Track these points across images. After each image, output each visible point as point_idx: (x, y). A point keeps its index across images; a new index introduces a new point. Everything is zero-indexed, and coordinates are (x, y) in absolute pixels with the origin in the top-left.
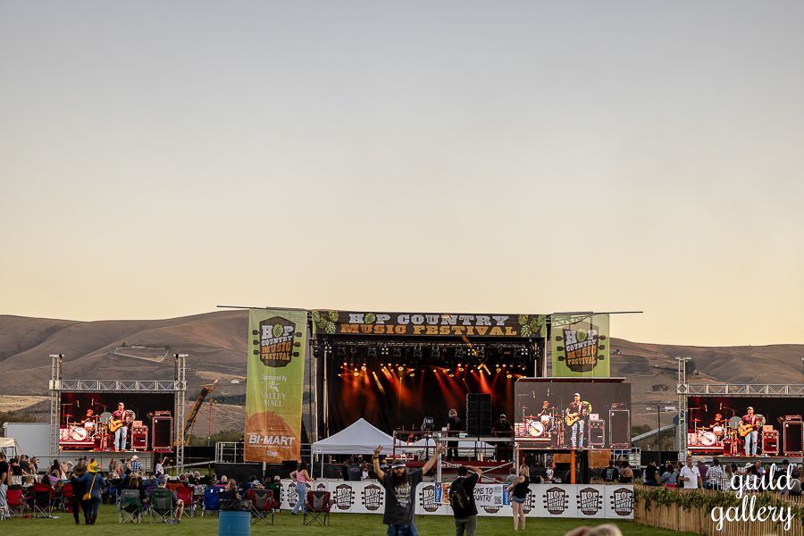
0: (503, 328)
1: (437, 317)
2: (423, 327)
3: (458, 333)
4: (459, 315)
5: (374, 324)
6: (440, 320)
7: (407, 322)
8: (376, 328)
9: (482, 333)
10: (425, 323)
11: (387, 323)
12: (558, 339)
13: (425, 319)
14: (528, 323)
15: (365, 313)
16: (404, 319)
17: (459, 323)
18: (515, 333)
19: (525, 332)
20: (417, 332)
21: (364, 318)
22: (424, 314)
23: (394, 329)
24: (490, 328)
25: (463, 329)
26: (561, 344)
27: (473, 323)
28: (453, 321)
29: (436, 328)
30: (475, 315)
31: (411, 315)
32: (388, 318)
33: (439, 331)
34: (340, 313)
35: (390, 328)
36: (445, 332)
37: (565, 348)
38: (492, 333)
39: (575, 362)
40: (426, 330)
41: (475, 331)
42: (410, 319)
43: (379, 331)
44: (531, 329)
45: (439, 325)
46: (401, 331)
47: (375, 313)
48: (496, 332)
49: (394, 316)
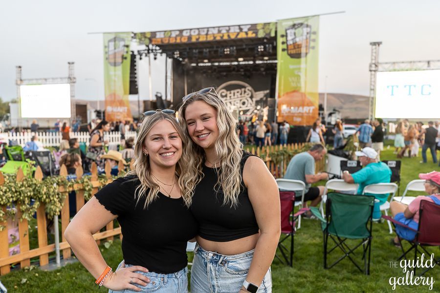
0: (247, 33)
1: (206, 30)
2: (197, 37)
3: (218, 38)
4: (219, 27)
5: (170, 37)
6: (208, 31)
7: (188, 34)
8: (171, 39)
9: (233, 37)
10: (199, 34)
11: (177, 36)
12: (283, 36)
13: (199, 31)
14: (263, 28)
15: (165, 31)
16: (187, 33)
17: (219, 32)
18: (254, 35)
19: (261, 34)
20: (194, 40)
21: (164, 34)
22: (198, 29)
23: (181, 39)
24: (238, 34)
25: (221, 35)
26: (284, 39)
27: (228, 31)
28: (215, 31)
29: (205, 36)
30: (229, 26)
31: (191, 30)
32: (178, 33)
33: (207, 38)
34: (151, 32)
35: (178, 39)
36: (210, 38)
37: (287, 43)
38: (240, 37)
39: (293, 52)
40: (199, 38)
41: (229, 36)
42: (190, 32)
43: (172, 41)
44: (264, 32)
45: (207, 34)
46: (185, 40)
47: (171, 31)
48: (242, 35)
49: (181, 31)
